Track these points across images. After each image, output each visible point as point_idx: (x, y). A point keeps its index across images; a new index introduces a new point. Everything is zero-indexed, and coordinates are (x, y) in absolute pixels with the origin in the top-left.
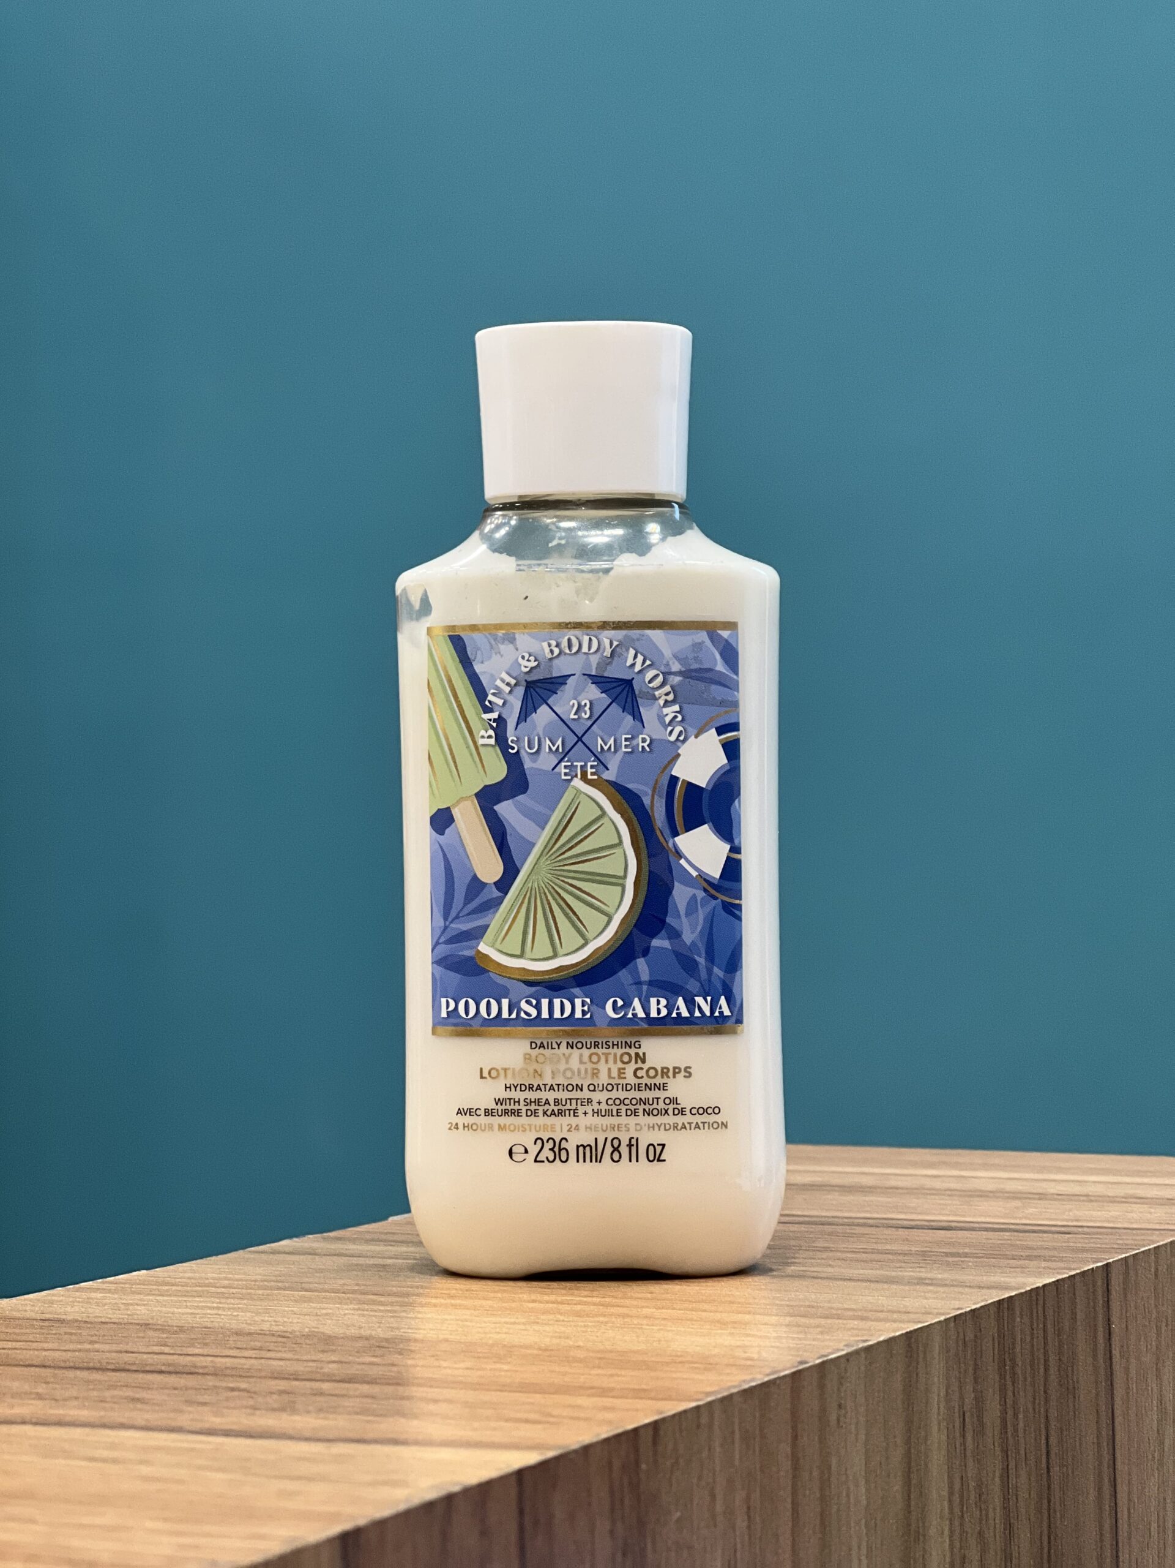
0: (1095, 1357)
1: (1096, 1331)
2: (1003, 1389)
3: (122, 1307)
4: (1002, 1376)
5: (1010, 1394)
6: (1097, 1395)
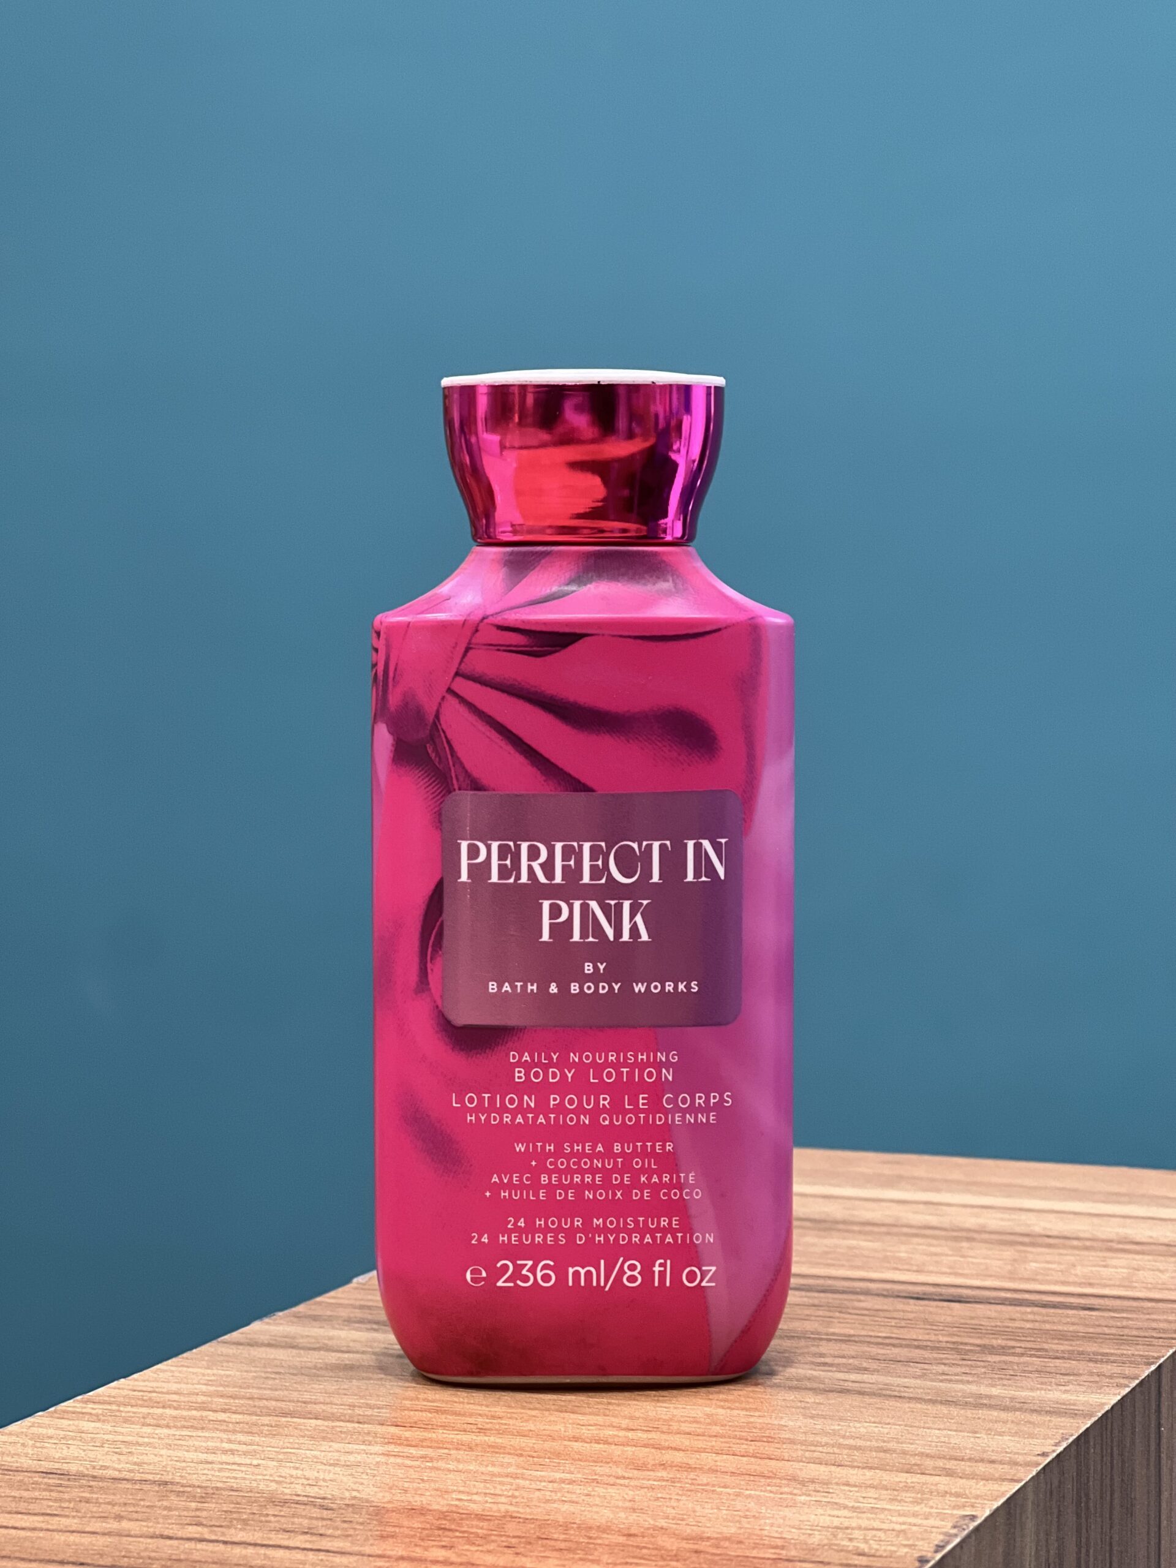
0: (1148, 1468)
1: (1149, 1440)
2: (1079, 1531)
3: (125, 1450)
4: (1078, 1516)
5: (1084, 1531)
6: (1149, 1505)
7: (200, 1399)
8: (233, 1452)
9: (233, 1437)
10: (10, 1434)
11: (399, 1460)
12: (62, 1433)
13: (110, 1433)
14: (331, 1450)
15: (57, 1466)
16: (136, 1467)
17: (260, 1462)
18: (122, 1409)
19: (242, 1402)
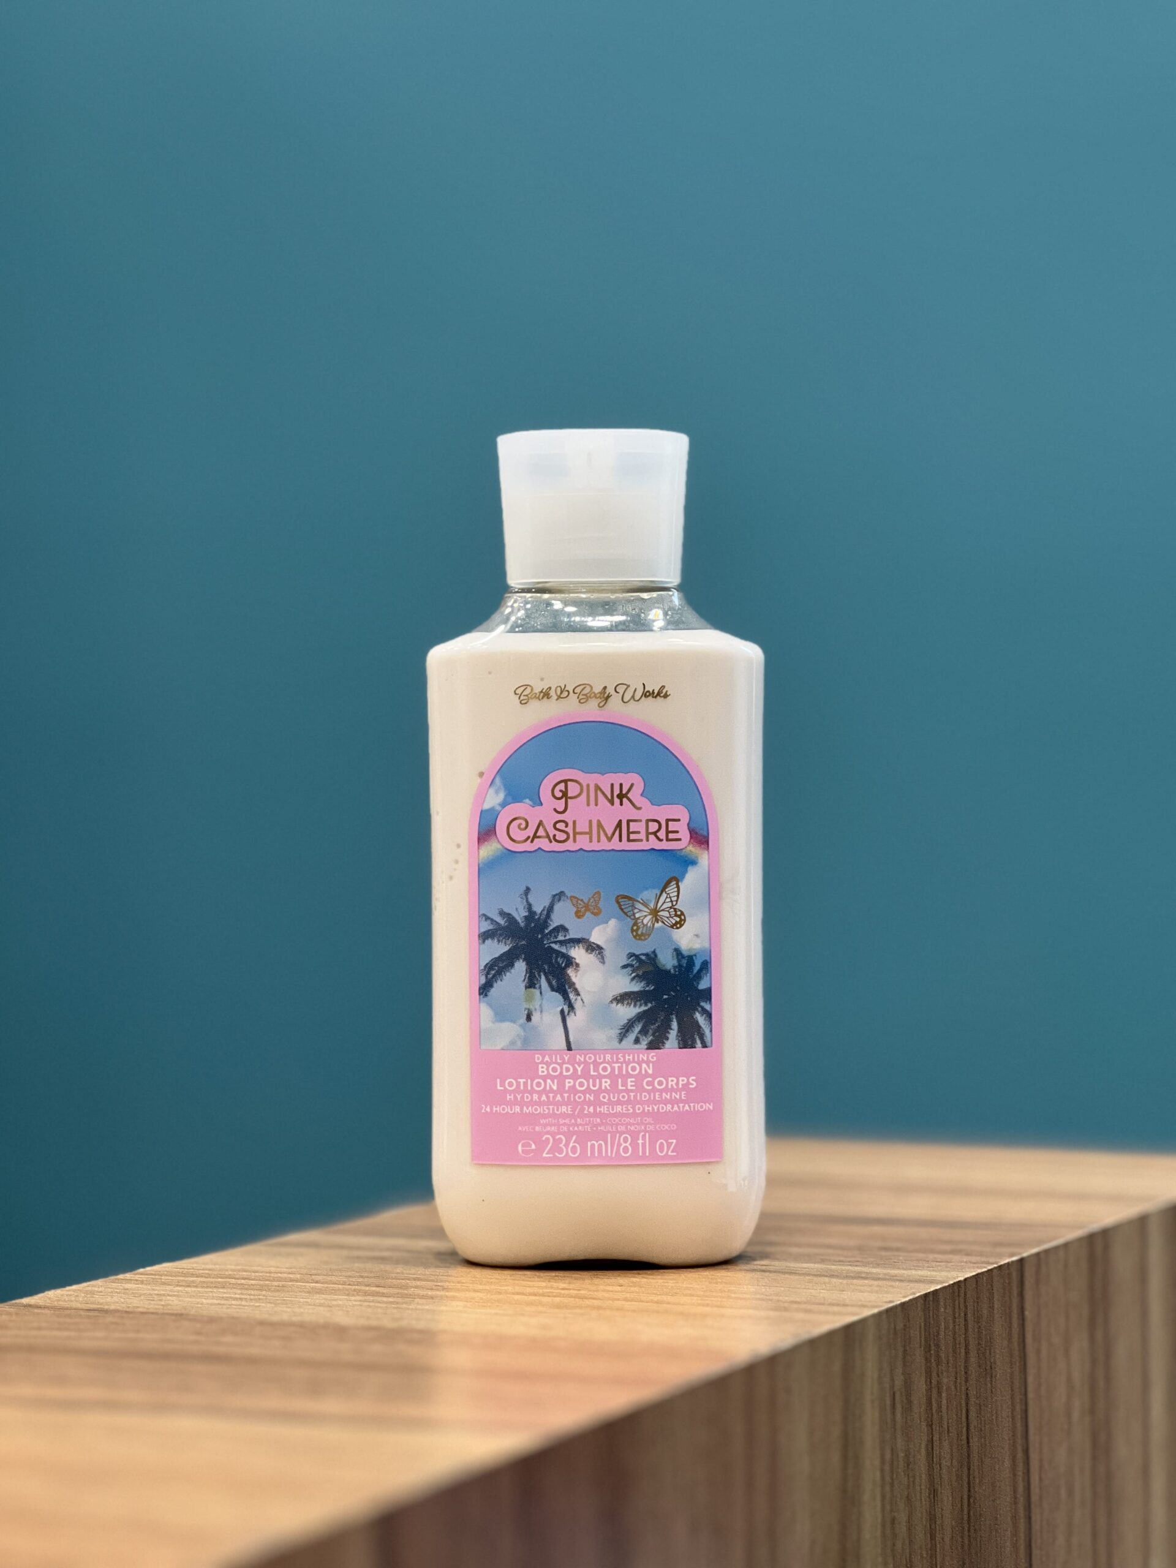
0: (1010, 1340)
1: (1011, 1318)
2: (928, 1373)
4: (927, 1360)
5: (934, 1374)
6: (1012, 1373)
7: (227, 1273)
8: (241, 1299)
9: (245, 1292)
10: (69, 1291)
11: (371, 1304)
12: (110, 1290)
13: (149, 1290)
14: (319, 1298)
15: (99, 1306)
16: (162, 1307)
17: (261, 1304)
18: (163, 1278)
19: (260, 1274)
